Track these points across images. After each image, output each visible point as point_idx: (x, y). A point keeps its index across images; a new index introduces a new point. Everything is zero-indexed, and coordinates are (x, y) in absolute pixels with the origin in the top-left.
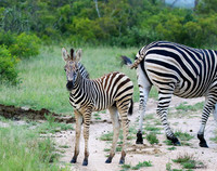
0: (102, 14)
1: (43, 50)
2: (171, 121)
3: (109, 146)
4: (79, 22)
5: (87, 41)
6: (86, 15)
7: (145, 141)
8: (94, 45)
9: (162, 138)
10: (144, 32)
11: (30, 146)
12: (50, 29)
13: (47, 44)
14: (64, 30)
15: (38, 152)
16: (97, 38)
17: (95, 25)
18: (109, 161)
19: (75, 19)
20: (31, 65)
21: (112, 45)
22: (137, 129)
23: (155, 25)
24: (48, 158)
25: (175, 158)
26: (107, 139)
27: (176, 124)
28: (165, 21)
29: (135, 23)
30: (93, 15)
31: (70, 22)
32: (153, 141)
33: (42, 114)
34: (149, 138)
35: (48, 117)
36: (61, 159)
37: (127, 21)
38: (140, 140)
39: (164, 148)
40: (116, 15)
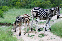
0: (23, 1)
1: (9, 10)
2: (39, 25)
3: (25, 31)
4: (17, 3)
5: (19, 7)
6: (19, 1)
7: (33, 30)
8: (21, 8)
9: (37, 29)
10: (32, 5)
11: (6, 32)
12: (11, 5)
13: (10, 8)
14: (14, 5)
15: (8, 33)
16: (22, 6)
17: (21, 4)
18: (25, 35)
19: (16, 3)
20: (6, 13)
21: (25, 8)
22: (31, 27)
23: (35, 3)
24: (11, 35)
25: (40, 34)
26: (24, 30)
27: (40, 26)
28: (37, 2)
29: (30, 3)
30: (20, 2)
31: (15, 3)
32: (35, 30)
33: (9, 24)
34: (34, 29)
35: (11, 25)
36: (14, 35)
37: (28, 3)
38: (32, 30)
39: (37, 32)
40: (26, 1)
